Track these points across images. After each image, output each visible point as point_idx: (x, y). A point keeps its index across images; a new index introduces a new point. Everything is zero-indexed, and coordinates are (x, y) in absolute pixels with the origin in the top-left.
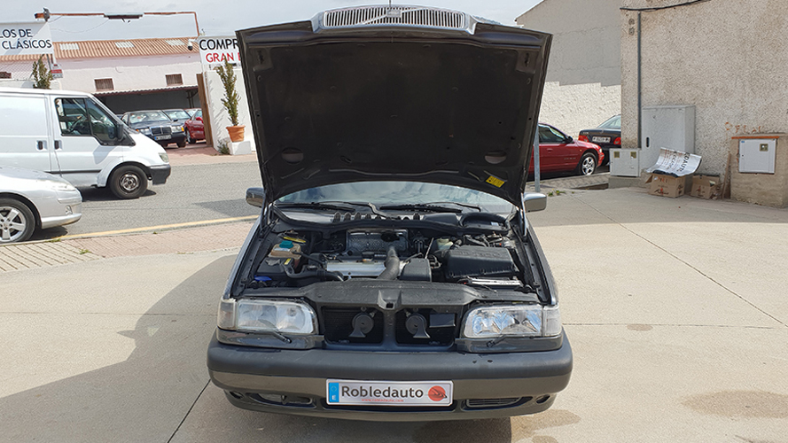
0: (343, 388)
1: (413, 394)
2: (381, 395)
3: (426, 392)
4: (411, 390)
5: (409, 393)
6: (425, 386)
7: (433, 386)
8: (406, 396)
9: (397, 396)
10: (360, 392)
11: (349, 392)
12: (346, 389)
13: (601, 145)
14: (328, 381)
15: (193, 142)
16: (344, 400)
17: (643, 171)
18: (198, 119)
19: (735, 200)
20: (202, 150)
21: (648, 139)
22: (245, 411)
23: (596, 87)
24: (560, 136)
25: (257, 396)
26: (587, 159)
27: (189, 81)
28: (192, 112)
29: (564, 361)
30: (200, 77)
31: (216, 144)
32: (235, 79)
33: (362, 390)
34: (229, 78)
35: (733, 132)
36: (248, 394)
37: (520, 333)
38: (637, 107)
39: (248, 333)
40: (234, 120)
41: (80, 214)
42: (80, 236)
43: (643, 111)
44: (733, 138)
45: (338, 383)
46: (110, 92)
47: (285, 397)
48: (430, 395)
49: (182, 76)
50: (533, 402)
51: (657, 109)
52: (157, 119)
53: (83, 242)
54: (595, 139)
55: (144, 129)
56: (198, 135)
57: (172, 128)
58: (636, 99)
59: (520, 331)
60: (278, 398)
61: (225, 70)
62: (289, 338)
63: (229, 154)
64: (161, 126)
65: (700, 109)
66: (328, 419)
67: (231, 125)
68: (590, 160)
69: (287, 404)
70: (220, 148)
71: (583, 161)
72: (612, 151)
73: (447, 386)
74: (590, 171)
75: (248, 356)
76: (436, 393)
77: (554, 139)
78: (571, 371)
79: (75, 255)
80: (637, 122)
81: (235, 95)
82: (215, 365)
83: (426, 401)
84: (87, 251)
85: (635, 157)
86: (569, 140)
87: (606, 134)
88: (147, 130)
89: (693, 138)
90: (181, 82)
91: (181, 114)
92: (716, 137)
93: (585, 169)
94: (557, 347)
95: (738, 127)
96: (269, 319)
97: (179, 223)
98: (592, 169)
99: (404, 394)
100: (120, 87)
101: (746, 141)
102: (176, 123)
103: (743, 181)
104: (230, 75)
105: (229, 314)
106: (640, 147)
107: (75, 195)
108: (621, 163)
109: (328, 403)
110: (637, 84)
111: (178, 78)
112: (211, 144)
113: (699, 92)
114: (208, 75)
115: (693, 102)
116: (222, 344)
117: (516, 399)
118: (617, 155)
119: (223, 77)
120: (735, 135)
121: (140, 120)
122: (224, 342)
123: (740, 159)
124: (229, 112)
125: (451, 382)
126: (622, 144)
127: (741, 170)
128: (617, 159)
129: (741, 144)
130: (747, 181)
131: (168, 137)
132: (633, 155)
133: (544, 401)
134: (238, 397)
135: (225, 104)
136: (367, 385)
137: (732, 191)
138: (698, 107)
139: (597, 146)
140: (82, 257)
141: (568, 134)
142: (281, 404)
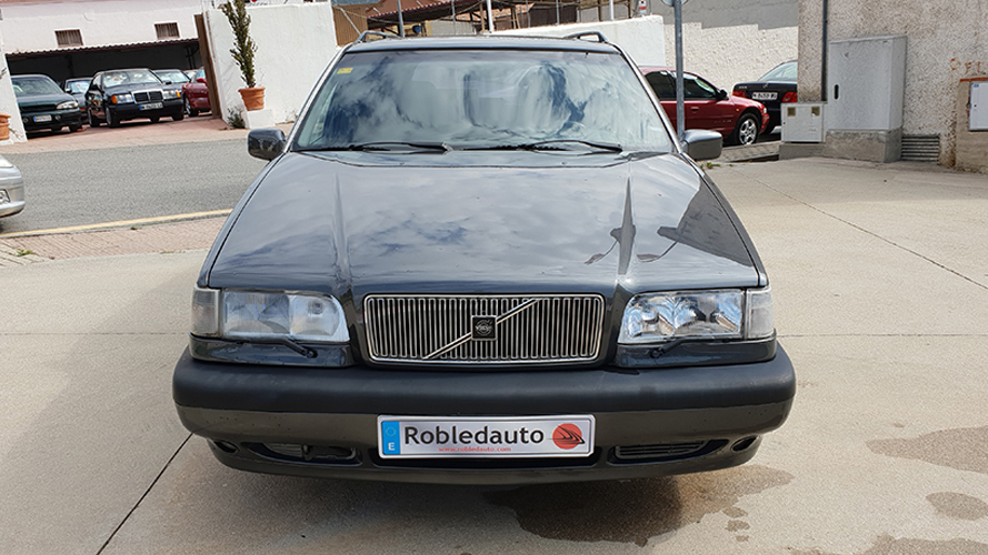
0: (407, 429)
1: (527, 437)
2: (473, 440)
3: (548, 435)
4: (523, 431)
5: (519, 435)
6: (548, 425)
7: (561, 423)
8: (515, 441)
9: (500, 441)
10: (435, 437)
11: (418, 437)
12: (411, 432)
13: (766, 103)
14: (381, 419)
15: (194, 114)
16: (410, 450)
17: (828, 134)
18: (200, 81)
19: (961, 170)
20: (206, 122)
21: (837, 87)
22: (249, 474)
23: (751, 30)
24: (709, 89)
25: (259, 447)
26: (747, 122)
27: (188, 32)
28: (191, 74)
29: (783, 379)
30: (200, 21)
31: (226, 115)
32: (249, 20)
33: (438, 433)
34: (240, 19)
35: (962, 72)
36: (245, 445)
37: (706, 334)
38: (820, 43)
39: (240, 342)
40: (250, 80)
41: (21, 203)
42: (22, 234)
43: (830, 47)
44: (962, 80)
45: (398, 421)
46: (78, 48)
47: (310, 448)
48: (555, 439)
49: (178, 25)
50: (727, 449)
51: (851, 43)
52: (142, 81)
53: (25, 241)
54: (757, 95)
55: (124, 94)
56: (201, 103)
57: (163, 93)
58: (819, 31)
59: (706, 331)
60: (297, 451)
61: (234, 8)
62: (310, 349)
63: (244, 128)
64: (147, 91)
65: (913, 41)
66: (385, 483)
67: (245, 86)
68: (750, 124)
69: (314, 460)
70: (231, 119)
71: (740, 126)
72: (784, 107)
73: (585, 424)
74: (750, 139)
75: (241, 381)
76: (568, 437)
77: (700, 93)
78: (793, 395)
79: (11, 257)
80: (821, 64)
81: (250, 43)
82: (187, 396)
83: (549, 449)
84: (28, 253)
85: (817, 114)
86: (723, 95)
87: (771, 88)
88: (128, 96)
89: (902, 84)
90: (178, 35)
91: (178, 77)
92: (936, 81)
93: (743, 137)
94: (766, 358)
95: (968, 65)
96: (278, 319)
97: (170, 214)
98: (753, 136)
99: (511, 438)
100: (90, 41)
101: (981, 84)
102: (168, 87)
103: (975, 142)
104: (242, 16)
105: (209, 311)
106: (824, 99)
107: (13, 175)
108: (796, 124)
109: (382, 456)
110: (821, 9)
111: (173, 28)
112: (218, 115)
113: (913, 16)
114: (210, 14)
115: (903, 31)
116: (196, 362)
117: (698, 443)
118: (791, 112)
119: (231, 18)
120: (964, 77)
121: (119, 83)
122: (202, 358)
123: (971, 112)
124: (242, 68)
125: (591, 417)
126: (799, 96)
127: (972, 127)
128: (791, 118)
129: (974, 89)
130: (980, 142)
131: (158, 105)
132: (815, 111)
133: (746, 447)
134: (229, 449)
135: (236, 56)
136: (446, 423)
137: (958, 158)
138: (911, 38)
139: (760, 105)
140: (20, 259)
141: (720, 87)
142: (302, 459)
